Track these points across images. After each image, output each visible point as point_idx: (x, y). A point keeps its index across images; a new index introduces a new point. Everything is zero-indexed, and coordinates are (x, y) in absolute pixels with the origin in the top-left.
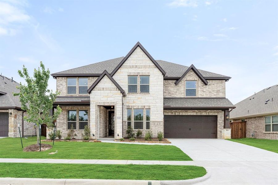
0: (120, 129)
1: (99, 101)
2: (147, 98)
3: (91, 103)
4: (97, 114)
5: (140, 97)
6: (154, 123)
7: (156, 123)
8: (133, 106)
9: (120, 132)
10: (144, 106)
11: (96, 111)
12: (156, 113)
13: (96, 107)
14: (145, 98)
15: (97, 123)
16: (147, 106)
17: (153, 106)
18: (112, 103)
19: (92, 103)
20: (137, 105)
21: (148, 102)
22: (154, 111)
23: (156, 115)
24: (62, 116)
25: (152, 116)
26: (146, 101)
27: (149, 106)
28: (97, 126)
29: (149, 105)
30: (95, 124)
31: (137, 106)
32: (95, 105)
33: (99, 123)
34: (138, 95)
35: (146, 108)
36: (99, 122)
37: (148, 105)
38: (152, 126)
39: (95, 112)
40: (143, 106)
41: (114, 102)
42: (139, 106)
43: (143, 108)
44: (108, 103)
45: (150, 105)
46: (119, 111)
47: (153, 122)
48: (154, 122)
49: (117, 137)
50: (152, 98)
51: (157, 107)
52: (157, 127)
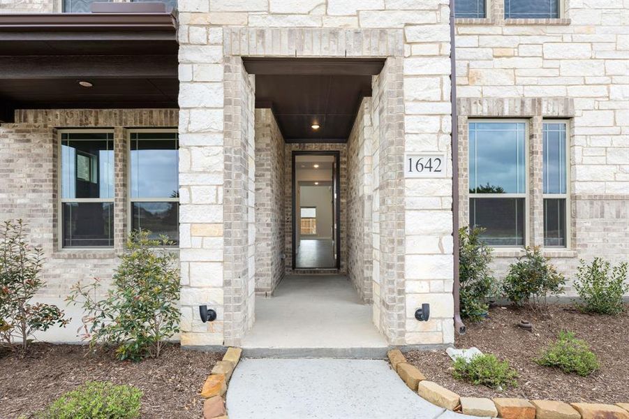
0: (438, 259)
1: (257, 22)
2: (550, 51)
3: (182, 37)
4: (238, 135)
5: (505, 41)
6: (597, 205)
7: (610, 209)
8: (468, 99)
9: (436, 285)
10: (537, 102)
11: (227, 102)
12: (606, 142)
13: (227, 69)
14: (538, 50)
15: (234, 209)
16: (556, 99)
17: (590, 104)
18: (369, 33)
19: (198, 34)
20: (488, 92)
21: (556, 72)
22: (593, 131)
23: (611, 160)
24: (27, 170)
25: (586, 160)
26: (546, 72)
27: (568, 102)
28: (237, 233)
29: (563, 94)
30: (218, 214)
31: (488, 98)
32: (217, 53)
33: (252, 212)
34: (498, 30)
35: (545, 113)
36: (251, 201)
37: (560, 92)
38: (589, 225)
39: (219, 114)
40: (528, 103)
41: (383, 32)
42: (501, 100)
43: (528, 111)
44: (334, 33)
45: (573, 92)
46: (428, 108)
47: (592, 199)
48: (601, 198)
49: (412, 324)
50: (585, 50)
51: (613, 105)
52: (615, 234)
